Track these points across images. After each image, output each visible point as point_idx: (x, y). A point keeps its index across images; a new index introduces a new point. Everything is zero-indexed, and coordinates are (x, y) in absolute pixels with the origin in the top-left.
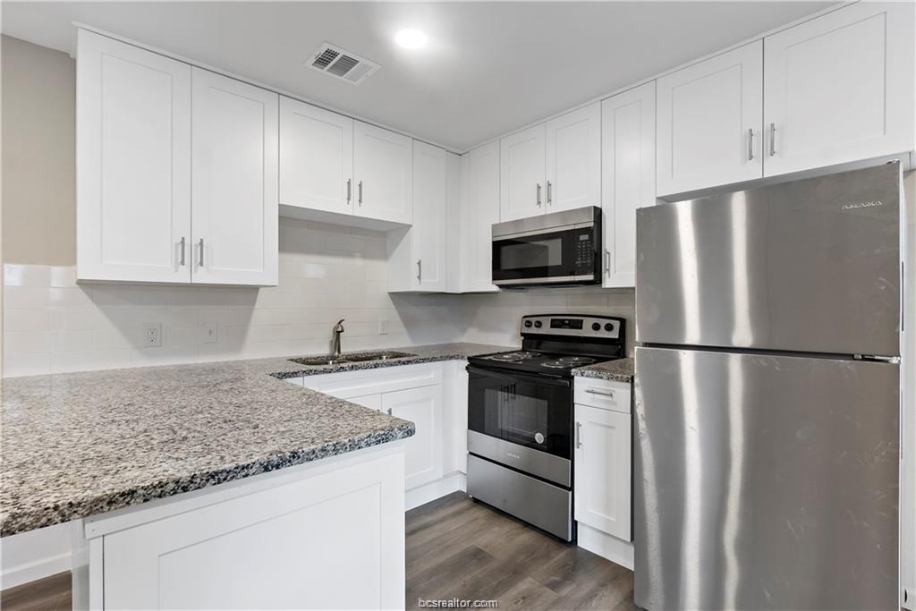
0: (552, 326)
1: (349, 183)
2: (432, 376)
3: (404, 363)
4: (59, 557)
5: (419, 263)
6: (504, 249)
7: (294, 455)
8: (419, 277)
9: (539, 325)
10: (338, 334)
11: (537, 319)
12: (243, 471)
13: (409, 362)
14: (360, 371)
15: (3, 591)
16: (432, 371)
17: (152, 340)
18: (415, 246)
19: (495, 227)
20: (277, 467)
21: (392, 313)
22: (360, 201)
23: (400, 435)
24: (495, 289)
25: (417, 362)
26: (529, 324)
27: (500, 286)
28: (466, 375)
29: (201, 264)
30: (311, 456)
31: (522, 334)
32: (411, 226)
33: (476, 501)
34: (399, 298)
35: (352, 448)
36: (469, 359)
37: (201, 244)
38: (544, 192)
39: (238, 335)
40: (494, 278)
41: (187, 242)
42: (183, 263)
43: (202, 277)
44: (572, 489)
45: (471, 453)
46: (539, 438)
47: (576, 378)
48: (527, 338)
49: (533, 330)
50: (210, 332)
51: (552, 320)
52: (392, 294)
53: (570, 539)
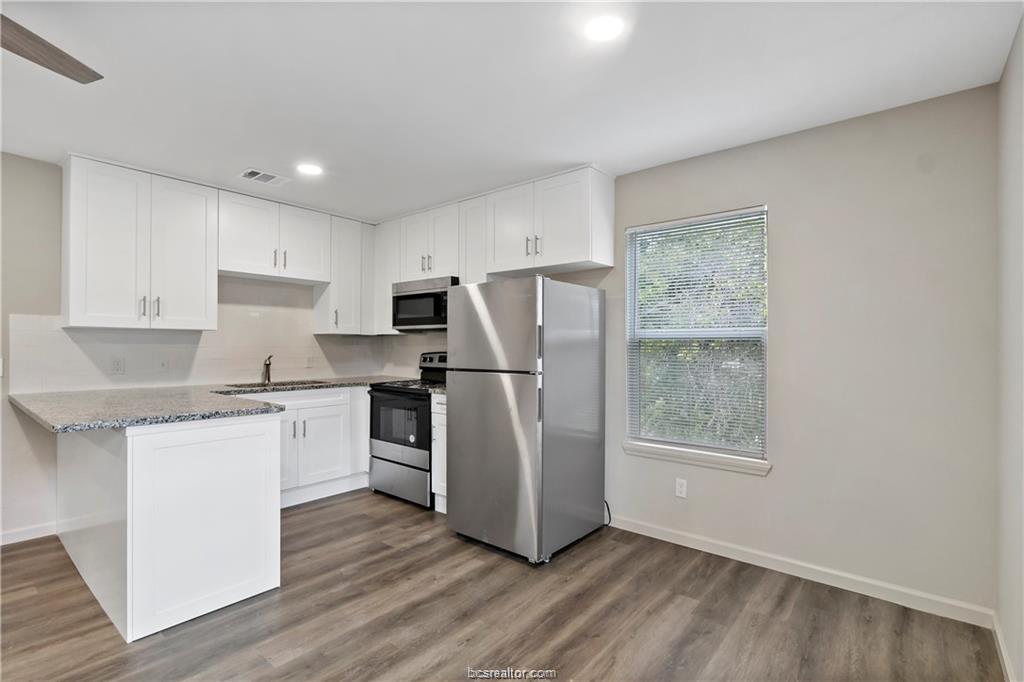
0: (440, 361)
1: (275, 252)
2: (341, 398)
3: (316, 387)
4: (47, 524)
5: (336, 312)
6: (402, 302)
7: (217, 413)
8: (336, 323)
9: (431, 360)
10: (268, 366)
11: (431, 356)
12: (192, 417)
13: (320, 387)
14: (280, 393)
15: (3, 546)
16: (344, 394)
17: (116, 369)
18: (332, 298)
19: (395, 286)
20: (209, 417)
21: (318, 351)
22: (285, 265)
23: (275, 410)
24: (397, 333)
25: (327, 387)
26: (425, 360)
27: (400, 330)
28: (369, 397)
29: (158, 314)
30: (225, 415)
31: (421, 368)
32: (329, 283)
33: (377, 492)
34: (323, 339)
35: (247, 414)
36: (371, 385)
37: (158, 300)
38: (427, 262)
39: (184, 367)
40: (394, 325)
41: (148, 299)
42: (144, 314)
43: (158, 324)
44: (430, 471)
45: (373, 456)
46: (412, 439)
47: (433, 395)
48: (425, 371)
49: (428, 365)
50: (163, 365)
51: (440, 357)
52: (316, 336)
53: (428, 505)
